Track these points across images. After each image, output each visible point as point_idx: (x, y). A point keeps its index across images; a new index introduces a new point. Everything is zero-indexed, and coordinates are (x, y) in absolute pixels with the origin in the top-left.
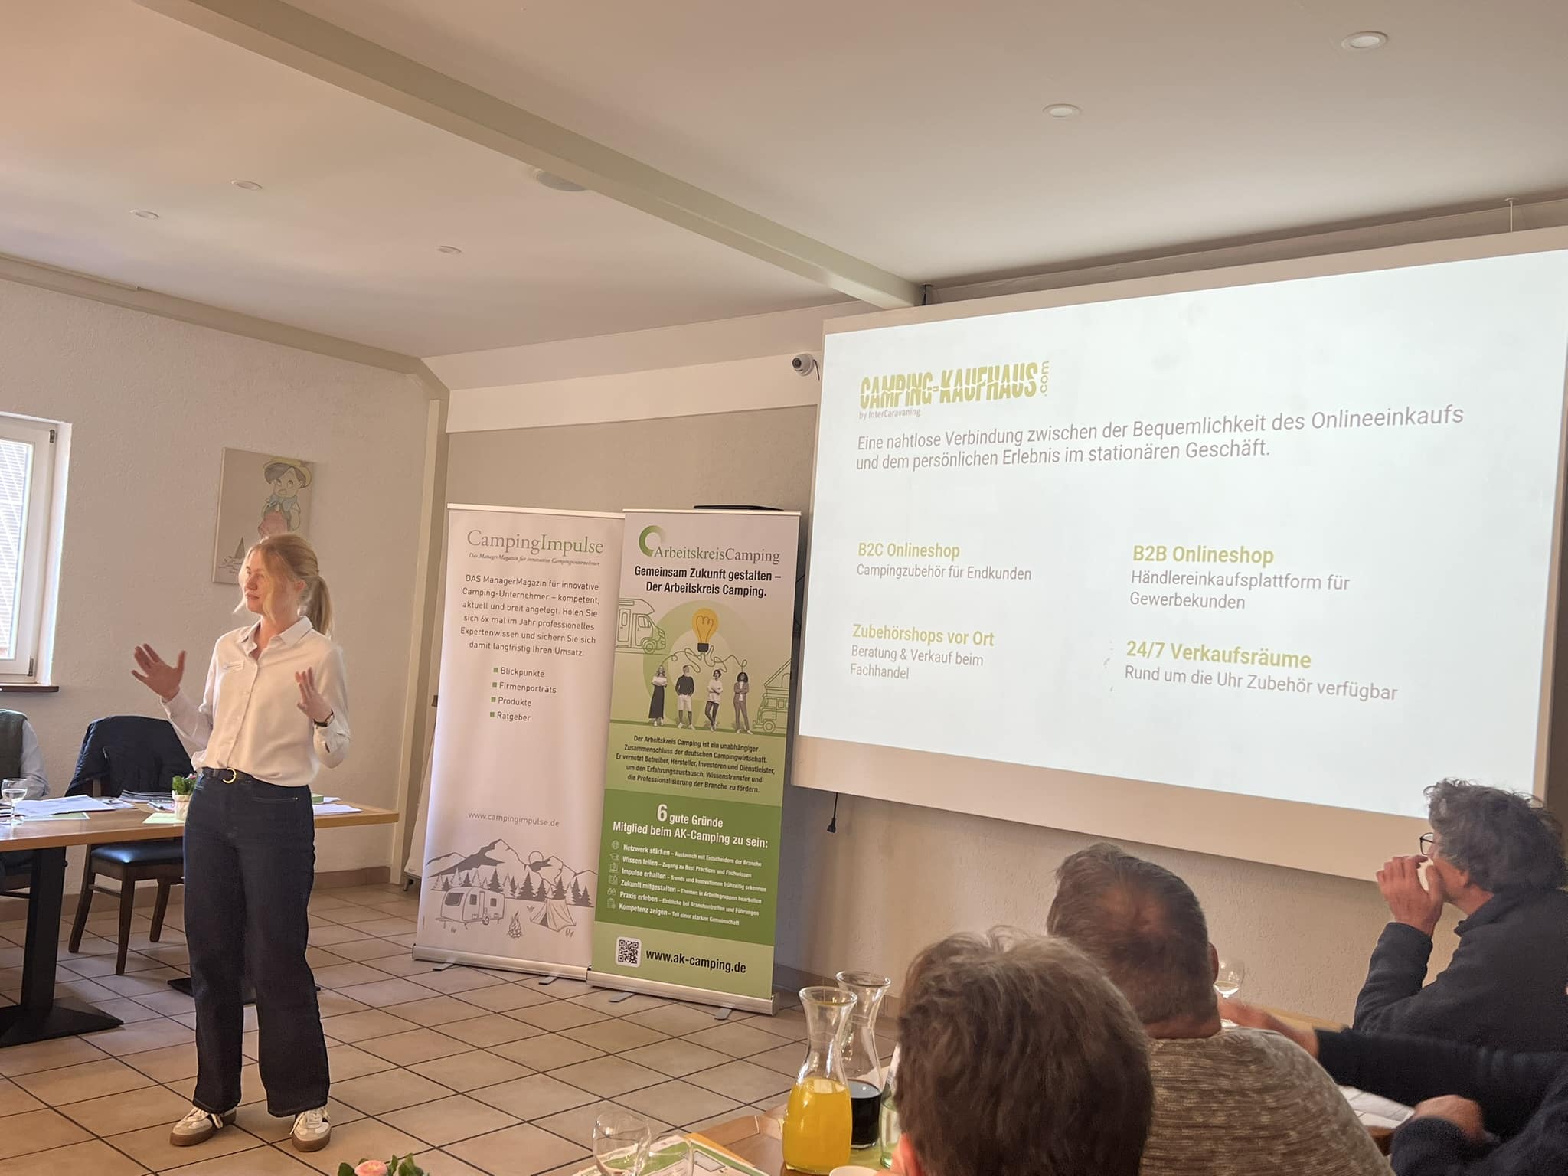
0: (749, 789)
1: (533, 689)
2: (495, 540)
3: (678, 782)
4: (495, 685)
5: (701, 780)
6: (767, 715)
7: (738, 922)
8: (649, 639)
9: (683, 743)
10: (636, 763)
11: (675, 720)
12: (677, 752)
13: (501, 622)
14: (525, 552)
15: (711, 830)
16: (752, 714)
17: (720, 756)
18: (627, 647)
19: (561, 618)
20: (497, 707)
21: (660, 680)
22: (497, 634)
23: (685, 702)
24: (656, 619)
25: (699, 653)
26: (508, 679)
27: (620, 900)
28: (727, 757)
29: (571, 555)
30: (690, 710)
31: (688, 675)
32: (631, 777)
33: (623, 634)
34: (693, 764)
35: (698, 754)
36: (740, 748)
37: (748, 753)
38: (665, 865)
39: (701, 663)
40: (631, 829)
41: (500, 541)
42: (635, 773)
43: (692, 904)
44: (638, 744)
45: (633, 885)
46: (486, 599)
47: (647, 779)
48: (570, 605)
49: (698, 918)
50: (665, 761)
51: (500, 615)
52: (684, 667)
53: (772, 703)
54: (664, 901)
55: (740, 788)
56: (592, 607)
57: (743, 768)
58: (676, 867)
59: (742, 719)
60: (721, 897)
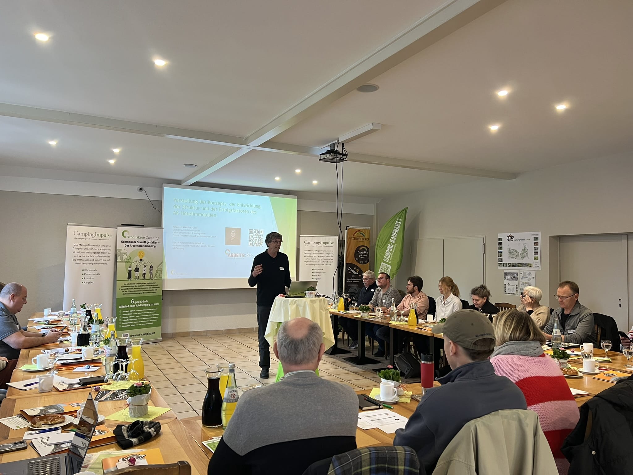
0: (154, 292)
1: (94, 274)
2: (82, 234)
3: (136, 293)
4: (83, 274)
5: (141, 292)
6: (158, 275)
7: (152, 323)
8: (127, 259)
9: (137, 284)
10: (125, 290)
11: (135, 278)
12: (136, 286)
13: (84, 256)
14: (91, 237)
15: (145, 303)
16: (154, 275)
17: (147, 286)
18: (120, 261)
19: (101, 255)
20: (83, 280)
21: (130, 269)
22: (83, 260)
23: (137, 274)
24: (128, 254)
25: (140, 262)
26: (87, 272)
27: (122, 325)
28: (148, 286)
29: (103, 238)
30: (138, 275)
31: (137, 267)
32: (123, 294)
33: (118, 258)
34: (140, 288)
35: (140, 286)
36: (151, 283)
37: (154, 284)
38: (134, 314)
39: (141, 264)
40: (124, 307)
41: (84, 234)
42: (125, 293)
43: (141, 322)
44: (125, 285)
45: (126, 320)
46: (80, 250)
47: (128, 294)
48: (103, 251)
49: (143, 324)
50: (133, 289)
51: (83, 254)
52: (136, 265)
53: (159, 272)
54: (134, 322)
55: (152, 292)
56: (109, 251)
57: (152, 288)
58: (137, 314)
59: (152, 276)
60: (148, 318)
